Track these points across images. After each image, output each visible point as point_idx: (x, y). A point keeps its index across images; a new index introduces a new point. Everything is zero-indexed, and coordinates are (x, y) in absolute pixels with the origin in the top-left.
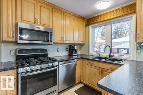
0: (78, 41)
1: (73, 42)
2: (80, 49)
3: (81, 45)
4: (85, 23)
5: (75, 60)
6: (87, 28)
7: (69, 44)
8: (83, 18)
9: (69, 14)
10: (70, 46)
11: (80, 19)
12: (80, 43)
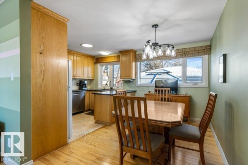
0: (88, 77)
1: (83, 78)
2: (90, 84)
3: (91, 81)
4: (94, 61)
5: (84, 92)
6: (96, 65)
7: (79, 79)
8: (92, 57)
9: (79, 55)
10: (80, 82)
11: (89, 58)
12: (90, 78)
